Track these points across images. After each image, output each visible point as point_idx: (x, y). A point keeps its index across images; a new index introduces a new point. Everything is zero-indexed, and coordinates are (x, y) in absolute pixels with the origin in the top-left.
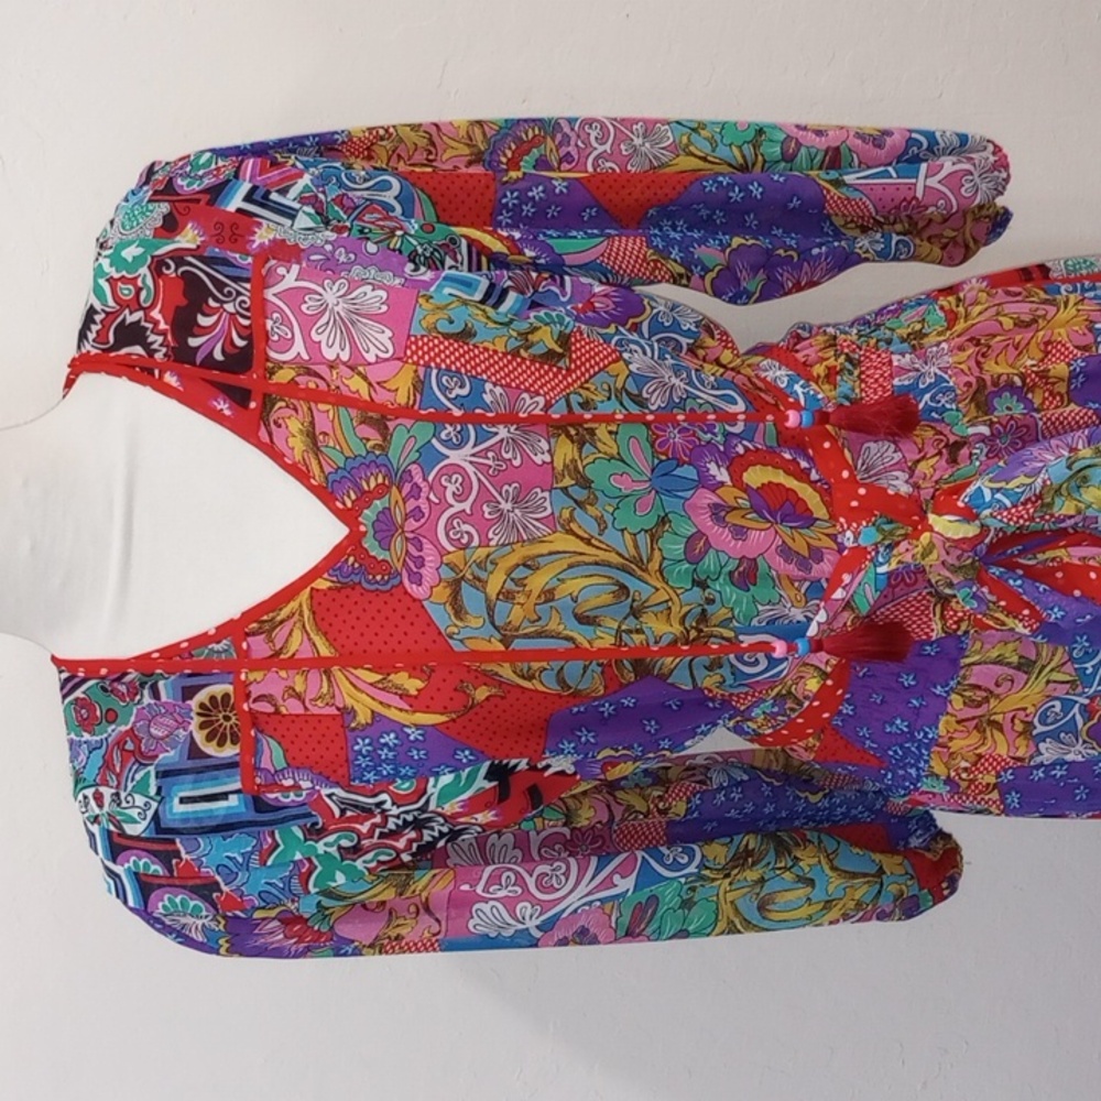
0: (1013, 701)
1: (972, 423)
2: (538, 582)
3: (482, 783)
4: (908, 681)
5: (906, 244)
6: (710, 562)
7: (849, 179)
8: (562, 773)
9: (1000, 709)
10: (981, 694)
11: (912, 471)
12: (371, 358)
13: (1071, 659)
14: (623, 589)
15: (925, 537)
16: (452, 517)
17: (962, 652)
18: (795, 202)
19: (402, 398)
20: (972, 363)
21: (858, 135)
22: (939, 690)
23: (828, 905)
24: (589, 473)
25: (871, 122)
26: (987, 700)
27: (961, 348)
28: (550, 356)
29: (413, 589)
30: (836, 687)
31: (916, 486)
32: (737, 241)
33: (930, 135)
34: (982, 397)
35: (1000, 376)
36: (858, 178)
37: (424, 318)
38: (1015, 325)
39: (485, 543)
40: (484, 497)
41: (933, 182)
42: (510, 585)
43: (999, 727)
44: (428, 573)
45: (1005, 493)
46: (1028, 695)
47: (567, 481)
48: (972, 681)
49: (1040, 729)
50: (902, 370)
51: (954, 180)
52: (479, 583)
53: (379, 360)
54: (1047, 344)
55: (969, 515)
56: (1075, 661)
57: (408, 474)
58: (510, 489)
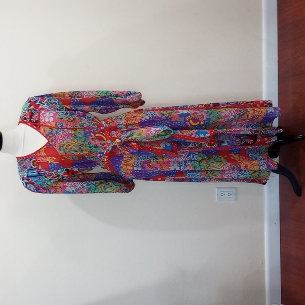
0: (130, 162)
1: (125, 129)
2: (70, 147)
3: (65, 171)
4: (117, 159)
5: (126, 106)
6: (91, 145)
7: (117, 98)
8: (76, 171)
9: (129, 163)
10: (126, 161)
11: (117, 134)
12: (51, 121)
13: (137, 157)
14: (80, 148)
15: (115, 142)
16: (60, 139)
17: (123, 156)
18: (109, 101)
19: (54, 126)
20: (126, 122)
21: (120, 92)
22: (121, 161)
23: (114, 190)
24: (76, 134)
25: (122, 90)
26: (127, 162)
27: (125, 120)
28: (72, 121)
29: (55, 148)
30: (109, 160)
31: (118, 136)
32: (102, 106)
33: (130, 92)
34: (127, 125)
35: (129, 123)
36: (119, 98)
37: (57, 116)
38: (134, 117)
39: (64, 142)
40: (64, 137)
41: (129, 98)
42: (66, 147)
43: (129, 165)
44: (57, 146)
45: (124, 137)
46: (132, 161)
47: (73, 135)
48: (124, 159)
49: (134, 166)
50: (118, 122)
51: (132, 98)
52: (63, 147)
53: (52, 122)
54: (136, 119)
55: (120, 139)
56: (138, 157)
57: (55, 135)
58: (67, 136)
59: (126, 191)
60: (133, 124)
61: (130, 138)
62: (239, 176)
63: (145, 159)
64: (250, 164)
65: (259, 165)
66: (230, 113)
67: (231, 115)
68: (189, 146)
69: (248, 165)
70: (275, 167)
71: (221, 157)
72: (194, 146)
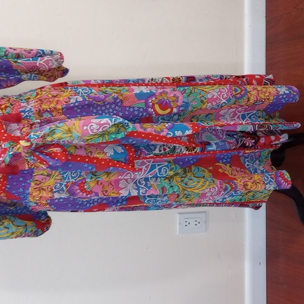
0: (47, 184)
1: (36, 119)
4: (21, 179)
5: (36, 77)
7: (19, 61)
9: (44, 185)
10: (38, 182)
11: (21, 130)
15: (18, 146)
17: (33, 172)
18: (4, 66)
20: (39, 105)
21: (25, 51)
22: (28, 181)
23: (13, 233)
25: (28, 47)
26: (40, 183)
27: (37, 102)
30: (4, 181)
31: (22, 134)
33: (43, 51)
34: (40, 113)
35: (44, 108)
36: (22, 61)
38: (52, 96)
41: (41, 62)
43: (44, 190)
45: (36, 135)
46: (51, 182)
48: (36, 179)
49: (55, 190)
50: (23, 107)
51: (47, 62)
54: (58, 101)
55: (28, 140)
56: (61, 174)
59: (36, 234)
60: (53, 111)
61: (49, 139)
62: (226, 198)
63: (75, 177)
64: (250, 180)
65: (264, 182)
66: (221, 94)
67: (223, 97)
68: (155, 152)
69: (248, 183)
70: (288, 185)
71: (203, 169)
72: (163, 152)
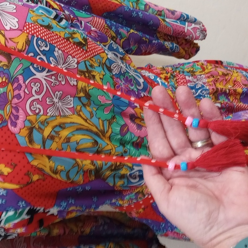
2: (65, 133)
5: (177, 48)
6: (128, 137)
7: (167, 20)
12: (8, 28)
14: (96, 142)
16: (33, 101)
18: (151, 23)
20: (213, 83)
29: (12, 129)
32: (132, 31)
34: (216, 94)
38: (222, 74)
39: (45, 113)
40: (48, 94)
41: (190, 28)
42: (53, 133)
44: (20, 122)
47: (82, 94)
50: (190, 81)
52: (41, 130)
53: (11, 29)
54: (235, 81)
57: (17, 79)
58: (58, 94)
60: (230, 95)
